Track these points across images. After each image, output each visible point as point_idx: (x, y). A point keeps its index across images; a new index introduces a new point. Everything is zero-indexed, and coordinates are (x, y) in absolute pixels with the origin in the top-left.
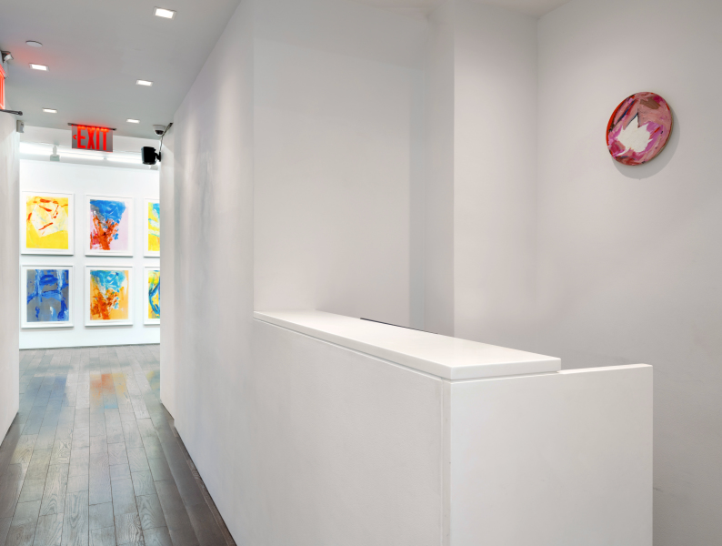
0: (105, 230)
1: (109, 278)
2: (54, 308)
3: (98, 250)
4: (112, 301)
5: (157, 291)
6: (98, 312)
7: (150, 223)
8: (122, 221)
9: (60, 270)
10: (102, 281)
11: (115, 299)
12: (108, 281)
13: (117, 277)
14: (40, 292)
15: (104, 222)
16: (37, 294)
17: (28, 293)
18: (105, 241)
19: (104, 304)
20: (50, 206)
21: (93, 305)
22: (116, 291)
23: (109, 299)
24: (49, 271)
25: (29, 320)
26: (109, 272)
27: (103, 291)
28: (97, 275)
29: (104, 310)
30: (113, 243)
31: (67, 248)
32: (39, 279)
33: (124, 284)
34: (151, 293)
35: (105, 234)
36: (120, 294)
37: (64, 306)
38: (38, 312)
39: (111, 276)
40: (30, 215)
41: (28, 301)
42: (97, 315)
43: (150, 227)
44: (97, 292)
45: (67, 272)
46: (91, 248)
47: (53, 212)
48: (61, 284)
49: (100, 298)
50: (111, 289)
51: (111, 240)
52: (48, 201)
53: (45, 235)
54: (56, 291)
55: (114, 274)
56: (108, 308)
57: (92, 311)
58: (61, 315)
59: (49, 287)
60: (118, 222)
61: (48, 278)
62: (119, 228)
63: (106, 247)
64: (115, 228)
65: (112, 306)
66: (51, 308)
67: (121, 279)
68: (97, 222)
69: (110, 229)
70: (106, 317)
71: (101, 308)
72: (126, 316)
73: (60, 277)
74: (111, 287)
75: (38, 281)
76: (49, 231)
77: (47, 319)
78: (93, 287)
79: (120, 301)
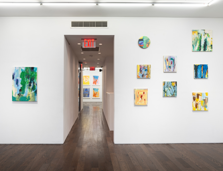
3: (94, 85)
8: (98, 79)
9: (88, 88)
14: (85, 92)
20: (87, 77)
25: (83, 97)
27: (95, 92)
28: (94, 89)
30: (97, 83)
31: (89, 84)
33: (98, 91)
35: (95, 82)
37: (89, 94)
39: (96, 89)
41: (83, 94)
45: (89, 89)
48: (88, 91)
49: (94, 93)
57: (93, 96)
58: (88, 96)
59: (87, 91)
62: (98, 80)
63: (96, 84)
67: (98, 90)
68: (94, 80)
70: (96, 97)
71: (95, 95)
72: (99, 97)
73: (88, 89)
74: (96, 91)
75: (85, 90)
76: (86, 81)
77: (86, 97)
78: (93, 91)
79: (98, 94)
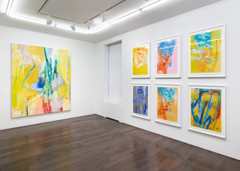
0: (164, 61)
1: (167, 93)
2: (143, 107)
3: (162, 75)
4: (168, 108)
5: (197, 105)
6: (161, 114)
7: (192, 51)
8: (173, 54)
9: (144, 86)
10: (163, 94)
11: (170, 106)
12: (166, 95)
13: (171, 92)
15: (163, 56)
16: (136, 99)
17: (133, 98)
18: (164, 68)
19: (164, 109)
20: (141, 51)
21: (159, 109)
22: (170, 102)
23: (167, 106)
24: (140, 87)
25: (134, 112)
26: (166, 88)
27: (164, 101)
28: (160, 90)
29: (164, 113)
30: (169, 69)
31: (147, 74)
33: (174, 97)
34: (193, 106)
35: (164, 64)
36: (172, 104)
37: (146, 107)
38: (137, 109)
39: (168, 91)
40: (134, 58)
41: (134, 102)
42: (160, 116)
43: (192, 54)
44: (160, 101)
45: (147, 87)
46: (158, 73)
47: (142, 54)
48: (145, 95)
49: (161, 105)
50: (167, 100)
51: (167, 67)
52: (140, 49)
53: (139, 67)
54: (142, 98)
55: (169, 90)
56: (166, 112)
57: (158, 112)
58: (145, 112)
59: (141, 94)
60: (171, 54)
61: (140, 90)
62: (172, 58)
63: (165, 72)
64: (170, 59)
65: (168, 111)
66: (141, 107)
67: (173, 93)
68: (160, 56)
69: (167, 60)
70: (165, 118)
71: (163, 111)
72: (175, 120)
73: (144, 90)
74: (168, 98)
75: (136, 92)
76: (140, 65)
77: (140, 113)
78: (159, 97)
79: (172, 109)
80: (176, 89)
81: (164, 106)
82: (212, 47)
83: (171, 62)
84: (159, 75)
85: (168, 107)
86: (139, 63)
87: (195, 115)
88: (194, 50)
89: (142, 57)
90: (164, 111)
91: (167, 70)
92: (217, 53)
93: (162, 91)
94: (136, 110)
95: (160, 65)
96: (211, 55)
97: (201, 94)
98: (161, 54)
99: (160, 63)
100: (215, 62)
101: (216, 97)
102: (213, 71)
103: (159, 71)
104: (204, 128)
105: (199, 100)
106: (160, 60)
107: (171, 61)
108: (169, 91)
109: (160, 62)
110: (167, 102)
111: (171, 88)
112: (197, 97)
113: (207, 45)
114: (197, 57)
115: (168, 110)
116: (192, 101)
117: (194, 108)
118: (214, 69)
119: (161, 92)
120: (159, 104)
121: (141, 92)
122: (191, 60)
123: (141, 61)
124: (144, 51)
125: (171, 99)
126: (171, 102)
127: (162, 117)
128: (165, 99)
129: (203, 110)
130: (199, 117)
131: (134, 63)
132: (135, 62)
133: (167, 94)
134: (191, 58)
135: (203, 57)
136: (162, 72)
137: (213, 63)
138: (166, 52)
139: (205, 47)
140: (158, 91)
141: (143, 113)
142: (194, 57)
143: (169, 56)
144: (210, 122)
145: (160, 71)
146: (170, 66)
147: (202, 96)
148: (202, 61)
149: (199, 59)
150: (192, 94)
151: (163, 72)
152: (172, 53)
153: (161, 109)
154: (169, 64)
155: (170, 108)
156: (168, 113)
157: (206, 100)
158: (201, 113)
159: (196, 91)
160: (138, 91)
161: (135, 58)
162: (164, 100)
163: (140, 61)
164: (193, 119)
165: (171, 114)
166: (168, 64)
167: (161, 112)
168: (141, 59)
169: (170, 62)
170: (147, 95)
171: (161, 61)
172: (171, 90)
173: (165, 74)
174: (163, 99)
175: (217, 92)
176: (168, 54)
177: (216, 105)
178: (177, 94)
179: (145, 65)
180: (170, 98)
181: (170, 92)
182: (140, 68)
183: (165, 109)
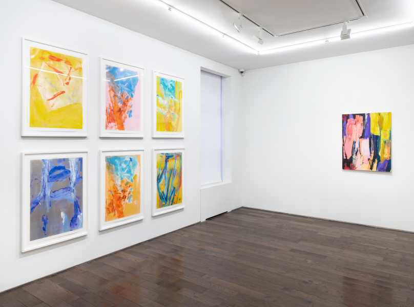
0: (120, 105)
1: (124, 166)
2: (67, 213)
3: (115, 132)
4: (126, 194)
5: (164, 176)
6: (113, 210)
7: (158, 100)
8: (135, 95)
9: (73, 158)
10: (117, 170)
11: (129, 190)
12: (123, 170)
13: (131, 163)
14: (48, 193)
15: (119, 95)
16: (45, 196)
17: (32, 196)
18: (121, 119)
19: (119, 199)
20: (62, 66)
21: (109, 202)
22: (129, 181)
23: (124, 191)
24: (60, 160)
25: (32, 238)
26: (123, 157)
27: (119, 183)
28: (112, 162)
29: (119, 206)
30: (128, 122)
31: (81, 127)
32: (47, 173)
33: (136, 171)
34: (159, 179)
35: (120, 110)
36: (133, 184)
38: (45, 224)
39: (125, 162)
40: (35, 77)
41: (32, 209)
42: (112, 214)
43: (158, 104)
44: (112, 183)
45: (81, 160)
46: (107, 127)
47: (65, 75)
48: (74, 179)
50: (125, 178)
51: (125, 117)
52: (59, 60)
53: (55, 108)
54: (67, 189)
55: (129, 159)
56: (123, 203)
57: (107, 209)
58: (74, 222)
59: (61, 183)
60: (132, 96)
61: (59, 170)
62: (133, 102)
63: (121, 127)
64: (129, 104)
65: (126, 200)
66: (63, 215)
67: (134, 165)
68: (112, 94)
69: (125, 104)
70: (121, 215)
71: (116, 204)
72: (137, 210)
73: (73, 168)
74: (125, 175)
75: (45, 176)
76: (59, 102)
77: (57, 232)
78: (109, 178)
79: (133, 192)
80: (138, 156)
81: (120, 192)
82: (176, 100)
83: (132, 109)
84: (109, 130)
85: (127, 191)
86: (55, 97)
87: (161, 191)
88: (160, 98)
89: (67, 84)
90: (120, 203)
91: (124, 124)
92: (179, 109)
93: (115, 164)
94: (44, 229)
95: (112, 112)
96: (175, 109)
97: (166, 161)
98: (114, 89)
99: (112, 108)
100: (178, 119)
101: (178, 161)
102: (176, 131)
103: (110, 122)
104: (169, 205)
105: (164, 170)
106: (112, 102)
107: (131, 107)
108: (128, 162)
109: (111, 105)
110: (125, 182)
111: (132, 156)
112: (163, 165)
113: (172, 96)
114: (163, 109)
115: (127, 198)
116: (157, 173)
117: (160, 181)
118: (177, 127)
119: (114, 166)
120: (110, 191)
121: (61, 175)
122: (157, 113)
123: (63, 92)
124: (73, 70)
125: (131, 175)
126: (132, 181)
127: (115, 215)
128: (122, 179)
129: (169, 181)
130: (165, 193)
131: (38, 92)
132: (40, 89)
133: (125, 169)
134: (157, 110)
135: (169, 112)
136: (116, 125)
137: (176, 120)
138: (124, 89)
139: (170, 98)
140: (107, 164)
141: (68, 227)
142: (160, 109)
143: (128, 97)
144: (174, 195)
145: (112, 124)
146: (129, 116)
147: (168, 163)
148: (168, 116)
149: (165, 112)
150: (157, 162)
151: (117, 127)
152: (133, 94)
153: (114, 200)
154: (128, 112)
155: (129, 193)
156: (127, 203)
157: (171, 167)
158: (166, 186)
159: (161, 156)
160: (50, 173)
161: (40, 80)
162: (120, 180)
163: (59, 91)
164: (159, 198)
165: (131, 202)
166: (126, 111)
167: (114, 205)
168: (65, 88)
169: (130, 110)
170: (82, 177)
171: (115, 104)
172: (131, 159)
173: (122, 131)
174: (118, 179)
175: (179, 156)
176: (126, 94)
177: (179, 171)
178: (140, 166)
179: (76, 104)
180: (129, 175)
181: (129, 164)
182: (60, 110)
183: (122, 196)
